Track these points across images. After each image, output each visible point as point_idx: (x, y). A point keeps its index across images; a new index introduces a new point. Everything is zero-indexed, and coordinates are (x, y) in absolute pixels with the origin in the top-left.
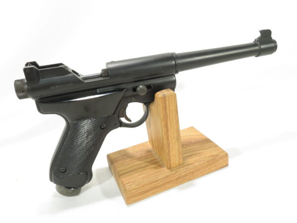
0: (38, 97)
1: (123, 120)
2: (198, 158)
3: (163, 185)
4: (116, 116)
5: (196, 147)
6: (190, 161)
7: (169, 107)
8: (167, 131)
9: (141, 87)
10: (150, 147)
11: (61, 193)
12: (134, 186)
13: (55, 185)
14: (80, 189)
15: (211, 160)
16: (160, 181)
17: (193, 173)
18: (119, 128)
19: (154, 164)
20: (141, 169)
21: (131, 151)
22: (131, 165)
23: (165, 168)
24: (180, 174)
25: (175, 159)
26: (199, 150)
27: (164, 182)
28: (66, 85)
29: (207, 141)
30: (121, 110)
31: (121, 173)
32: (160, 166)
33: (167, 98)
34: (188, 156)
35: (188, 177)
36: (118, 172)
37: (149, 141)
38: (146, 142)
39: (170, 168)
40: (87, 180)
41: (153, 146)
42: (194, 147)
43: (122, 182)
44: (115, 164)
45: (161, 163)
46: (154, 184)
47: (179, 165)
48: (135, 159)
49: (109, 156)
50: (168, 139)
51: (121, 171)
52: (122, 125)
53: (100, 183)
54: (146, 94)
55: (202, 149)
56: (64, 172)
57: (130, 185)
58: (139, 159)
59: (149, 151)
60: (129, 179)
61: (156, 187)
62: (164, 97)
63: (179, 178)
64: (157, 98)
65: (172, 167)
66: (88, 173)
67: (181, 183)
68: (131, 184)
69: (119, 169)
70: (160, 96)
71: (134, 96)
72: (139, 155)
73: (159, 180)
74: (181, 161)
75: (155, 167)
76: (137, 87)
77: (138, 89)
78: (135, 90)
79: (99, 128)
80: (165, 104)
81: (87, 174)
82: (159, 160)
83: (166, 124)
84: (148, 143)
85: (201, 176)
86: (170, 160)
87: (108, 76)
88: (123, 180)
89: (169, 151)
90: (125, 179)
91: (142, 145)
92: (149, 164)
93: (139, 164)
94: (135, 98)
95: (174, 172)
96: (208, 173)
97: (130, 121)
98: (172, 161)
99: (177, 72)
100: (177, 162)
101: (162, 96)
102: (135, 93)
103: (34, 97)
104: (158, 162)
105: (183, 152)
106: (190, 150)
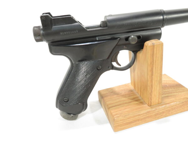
0: (50, 40)
1: (114, 64)
2: (173, 99)
3: (145, 118)
4: (110, 60)
5: (171, 90)
6: (167, 100)
7: (156, 54)
8: (152, 75)
9: (132, 36)
10: (132, 87)
11: (64, 117)
12: (121, 118)
13: (59, 111)
14: (78, 115)
15: (185, 102)
16: (142, 116)
17: (169, 111)
18: (111, 70)
19: (137, 101)
20: (126, 104)
21: (117, 90)
22: (117, 101)
23: (146, 105)
24: (159, 111)
25: (155, 99)
26: (174, 93)
27: (145, 116)
28: (73, 32)
29: (179, 86)
30: (113, 56)
31: (110, 106)
32: (142, 103)
33: (155, 47)
34: (165, 97)
35: (164, 114)
36: (107, 105)
37: (131, 83)
38: (128, 84)
39: (150, 105)
40: (83, 109)
41: (135, 87)
42: (168, 90)
43: (111, 114)
44: (105, 98)
45: (142, 101)
46: (137, 117)
47: (158, 104)
48: (121, 96)
49: (99, 92)
50: (152, 81)
51: (110, 104)
52: (113, 68)
53: (92, 112)
54: (136, 43)
55: (177, 92)
56: (67, 102)
57: (117, 117)
58: (124, 96)
59: (131, 91)
60: (117, 111)
61: (138, 120)
62: (153, 46)
63: (157, 114)
64: (146, 47)
65: (152, 104)
66: (85, 103)
67: (158, 118)
68: (119, 115)
69: (108, 103)
70: (149, 45)
71: (125, 45)
72: (123, 93)
73: (142, 114)
74: (160, 101)
75: (137, 104)
76: (129, 37)
77: (130, 38)
78: (127, 39)
79: (96, 69)
80: (153, 52)
81: (84, 105)
82: (140, 98)
83: (152, 69)
84: (130, 84)
85: (175, 114)
86: (151, 99)
87: (106, 26)
88: (112, 111)
89: (152, 92)
90: (113, 111)
91: (125, 85)
92: (133, 101)
93: (124, 100)
94: (126, 46)
95: (153, 109)
96: (181, 112)
97: (120, 65)
98: (153, 100)
99: (163, 26)
100: (157, 101)
101: (152, 45)
102: (127, 42)
103: (47, 41)
104: (139, 100)
105: (162, 92)
106: (166, 92)
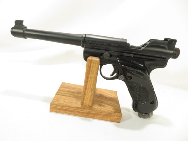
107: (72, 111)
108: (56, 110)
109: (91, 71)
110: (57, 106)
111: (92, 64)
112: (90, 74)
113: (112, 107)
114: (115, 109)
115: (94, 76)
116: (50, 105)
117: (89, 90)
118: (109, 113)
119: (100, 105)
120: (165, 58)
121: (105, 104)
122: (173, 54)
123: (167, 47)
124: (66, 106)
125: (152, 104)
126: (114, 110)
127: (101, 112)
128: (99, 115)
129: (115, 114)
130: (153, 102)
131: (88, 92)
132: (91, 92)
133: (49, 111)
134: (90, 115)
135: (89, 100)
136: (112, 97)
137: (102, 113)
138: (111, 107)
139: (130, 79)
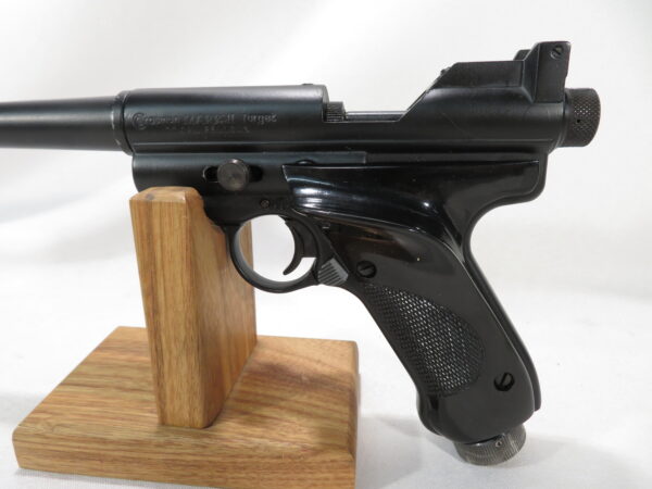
107: (114, 460)
108: (47, 462)
109: (158, 255)
110: (45, 441)
111: (156, 222)
112: (159, 272)
113: (313, 423)
114: (325, 433)
115: (179, 281)
116: (14, 440)
117: (175, 353)
118: (290, 456)
119: (252, 419)
120: (529, 150)
121: (281, 408)
122: (564, 120)
123: (524, 90)
124: (84, 440)
125: (507, 388)
126: (318, 440)
127: (251, 453)
128: (244, 468)
129: (319, 458)
130: (508, 379)
131: (174, 362)
132: (184, 359)
133: (15, 465)
134: (205, 474)
135: (185, 397)
136: (325, 370)
137: (255, 460)
138: (304, 421)
139: (373, 275)
